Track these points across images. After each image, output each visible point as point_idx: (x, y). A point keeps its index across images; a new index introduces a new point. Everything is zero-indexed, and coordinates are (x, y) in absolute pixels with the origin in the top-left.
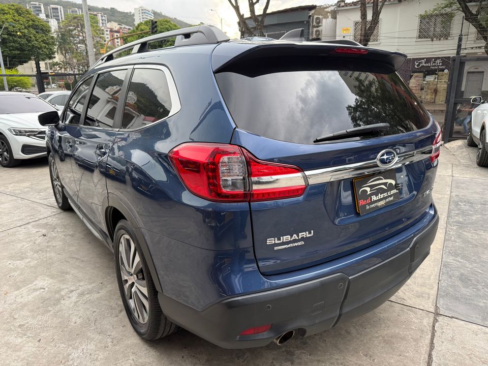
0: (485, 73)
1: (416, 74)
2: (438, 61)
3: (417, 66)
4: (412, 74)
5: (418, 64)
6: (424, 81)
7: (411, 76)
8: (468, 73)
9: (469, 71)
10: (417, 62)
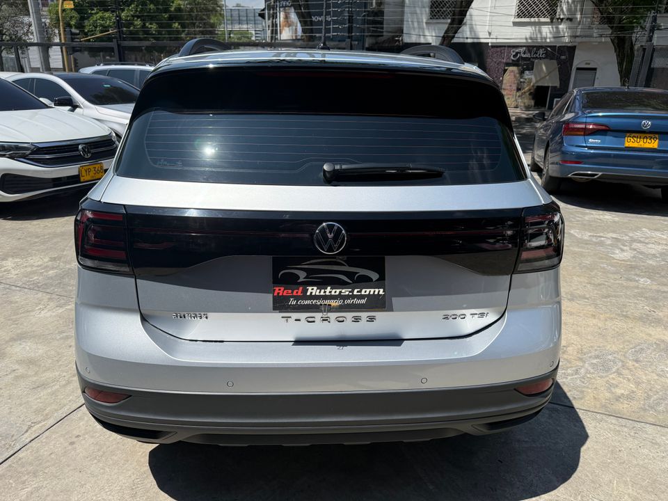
0: (598, 70)
1: (511, 68)
2: (541, 51)
3: (514, 56)
4: (506, 68)
5: (514, 54)
6: (521, 78)
7: (505, 71)
8: (578, 69)
9: (578, 66)
10: (513, 52)
